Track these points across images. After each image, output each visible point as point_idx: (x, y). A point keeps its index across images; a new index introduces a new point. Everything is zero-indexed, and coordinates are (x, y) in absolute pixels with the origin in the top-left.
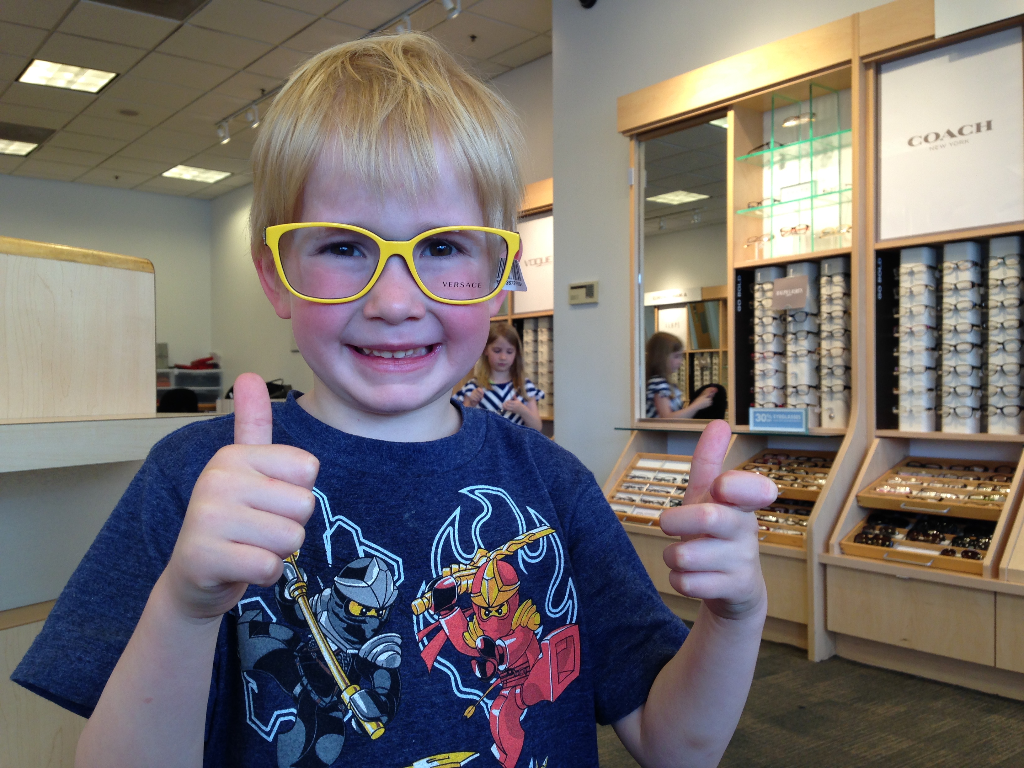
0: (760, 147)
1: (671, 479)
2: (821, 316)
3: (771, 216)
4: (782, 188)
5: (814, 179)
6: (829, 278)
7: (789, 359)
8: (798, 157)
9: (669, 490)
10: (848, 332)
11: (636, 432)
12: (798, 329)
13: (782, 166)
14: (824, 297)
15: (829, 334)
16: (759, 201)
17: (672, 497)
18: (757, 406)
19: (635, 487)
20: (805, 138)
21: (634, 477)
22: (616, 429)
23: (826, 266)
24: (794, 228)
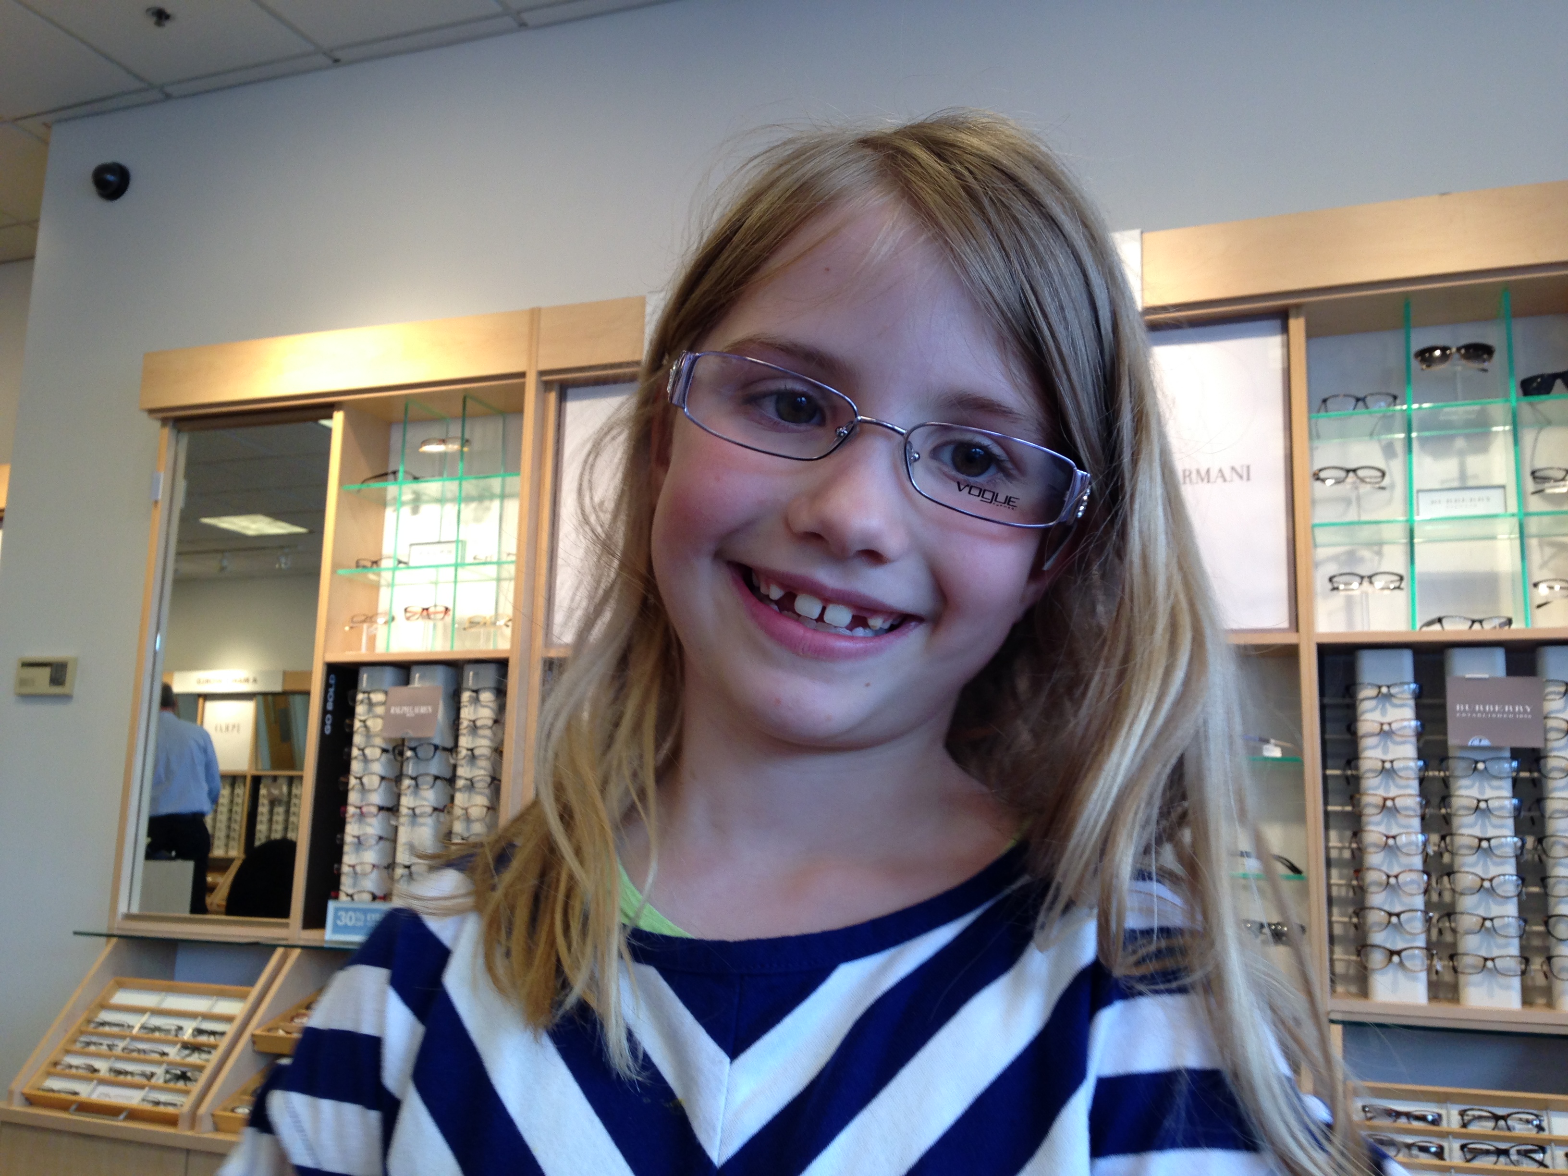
0: (382, 476)
1: (173, 1028)
2: (457, 753)
3: (391, 585)
4: (411, 545)
5: (461, 538)
6: (474, 695)
7: (402, 820)
8: (441, 500)
9: (166, 1049)
10: (496, 782)
11: (114, 940)
12: (421, 772)
13: (415, 510)
14: (464, 724)
15: (469, 782)
16: (375, 559)
17: (170, 1064)
18: (343, 897)
19: (101, 1044)
20: (453, 475)
21: (103, 1024)
22: (76, 933)
23: (471, 674)
24: (427, 609)
